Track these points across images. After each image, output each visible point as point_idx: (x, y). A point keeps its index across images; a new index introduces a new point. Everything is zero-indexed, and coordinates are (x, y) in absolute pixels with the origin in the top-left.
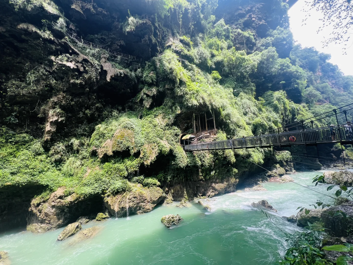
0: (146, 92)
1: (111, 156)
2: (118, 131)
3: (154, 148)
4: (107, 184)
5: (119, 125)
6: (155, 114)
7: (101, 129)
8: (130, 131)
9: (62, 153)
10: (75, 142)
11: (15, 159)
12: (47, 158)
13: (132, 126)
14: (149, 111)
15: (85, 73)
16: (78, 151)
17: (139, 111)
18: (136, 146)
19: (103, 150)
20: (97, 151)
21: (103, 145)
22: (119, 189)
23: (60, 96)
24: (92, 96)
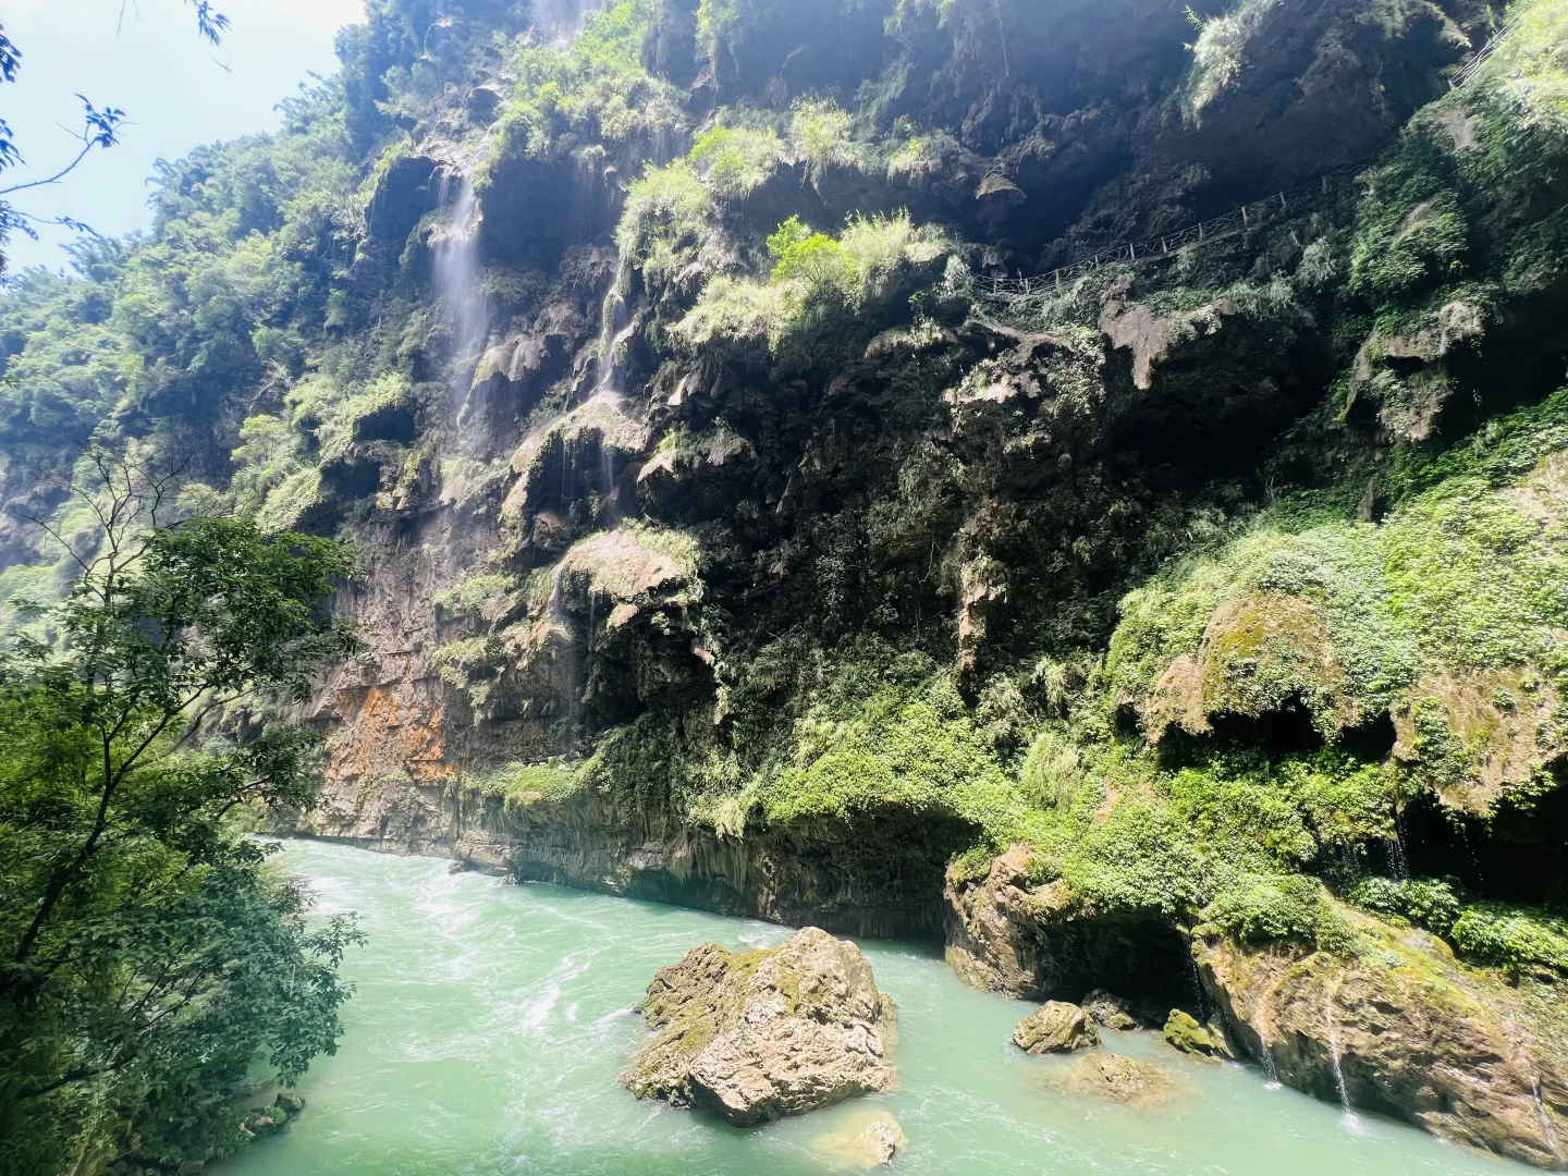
0: (1393, 348)
1: (1203, 736)
2: (1224, 610)
3: (1514, 700)
4: (1199, 877)
5: (1232, 579)
6: (1492, 462)
7: (1144, 611)
8: (1296, 605)
9: (1013, 713)
10: (1051, 671)
11: (900, 728)
12: (972, 730)
13: (1309, 575)
14: (1434, 461)
15: (1048, 397)
16: (1064, 709)
17: (1361, 477)
18: (1354, 690)
19: (1161, 704)
20: (1137, 708)
21: (1159, 681)
22: (1267, 923)
23: (984, 512)
24: (1089, 475)
